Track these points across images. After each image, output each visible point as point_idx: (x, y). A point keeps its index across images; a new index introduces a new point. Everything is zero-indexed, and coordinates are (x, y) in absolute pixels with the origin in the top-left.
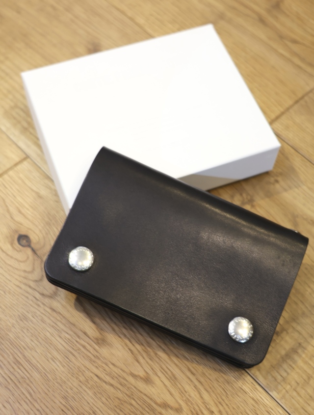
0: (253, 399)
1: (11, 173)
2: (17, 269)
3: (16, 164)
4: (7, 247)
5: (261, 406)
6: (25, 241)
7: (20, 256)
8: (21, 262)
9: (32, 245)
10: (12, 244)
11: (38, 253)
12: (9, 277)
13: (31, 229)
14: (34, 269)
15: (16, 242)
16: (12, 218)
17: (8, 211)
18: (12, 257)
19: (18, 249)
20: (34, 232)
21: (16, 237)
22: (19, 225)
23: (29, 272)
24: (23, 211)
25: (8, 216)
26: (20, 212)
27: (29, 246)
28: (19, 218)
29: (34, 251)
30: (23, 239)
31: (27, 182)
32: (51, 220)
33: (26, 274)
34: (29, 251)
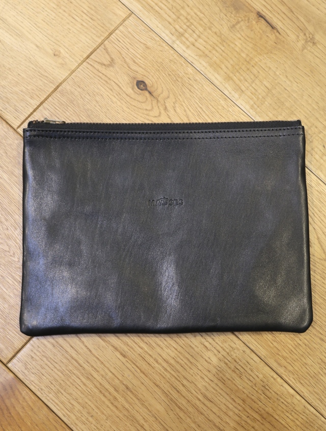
0: (318, 191)
1: (121, 28)
2: (140, 109)
3: (124, 20)
4: (130, 91)
5: (323, 195)
6: (142, 86)
7: (141, 98)
8: (142, 103)
9: (148, 89)
10: (133, 89)
11: (154, 94)
12: (135, 115)
13: (145, 76)
14: (153, 108)
15: (136, 87)
16: (129, 67)
17: (125, 62)
18: (135, 100)
19: (138, 93)
20: (148, 78)
21: (135, 83)
22: (135, 73)
23: (150, 110)
24: (136, 61)
25: (126, 66)
26: (134, 62)
27: (146, 89)
28: (134, 67)
29: (150, 93)
30: (141, 84)
31: (135, 35)
32: (159, 67)
33: (148, 112)
34: (147, 93)
